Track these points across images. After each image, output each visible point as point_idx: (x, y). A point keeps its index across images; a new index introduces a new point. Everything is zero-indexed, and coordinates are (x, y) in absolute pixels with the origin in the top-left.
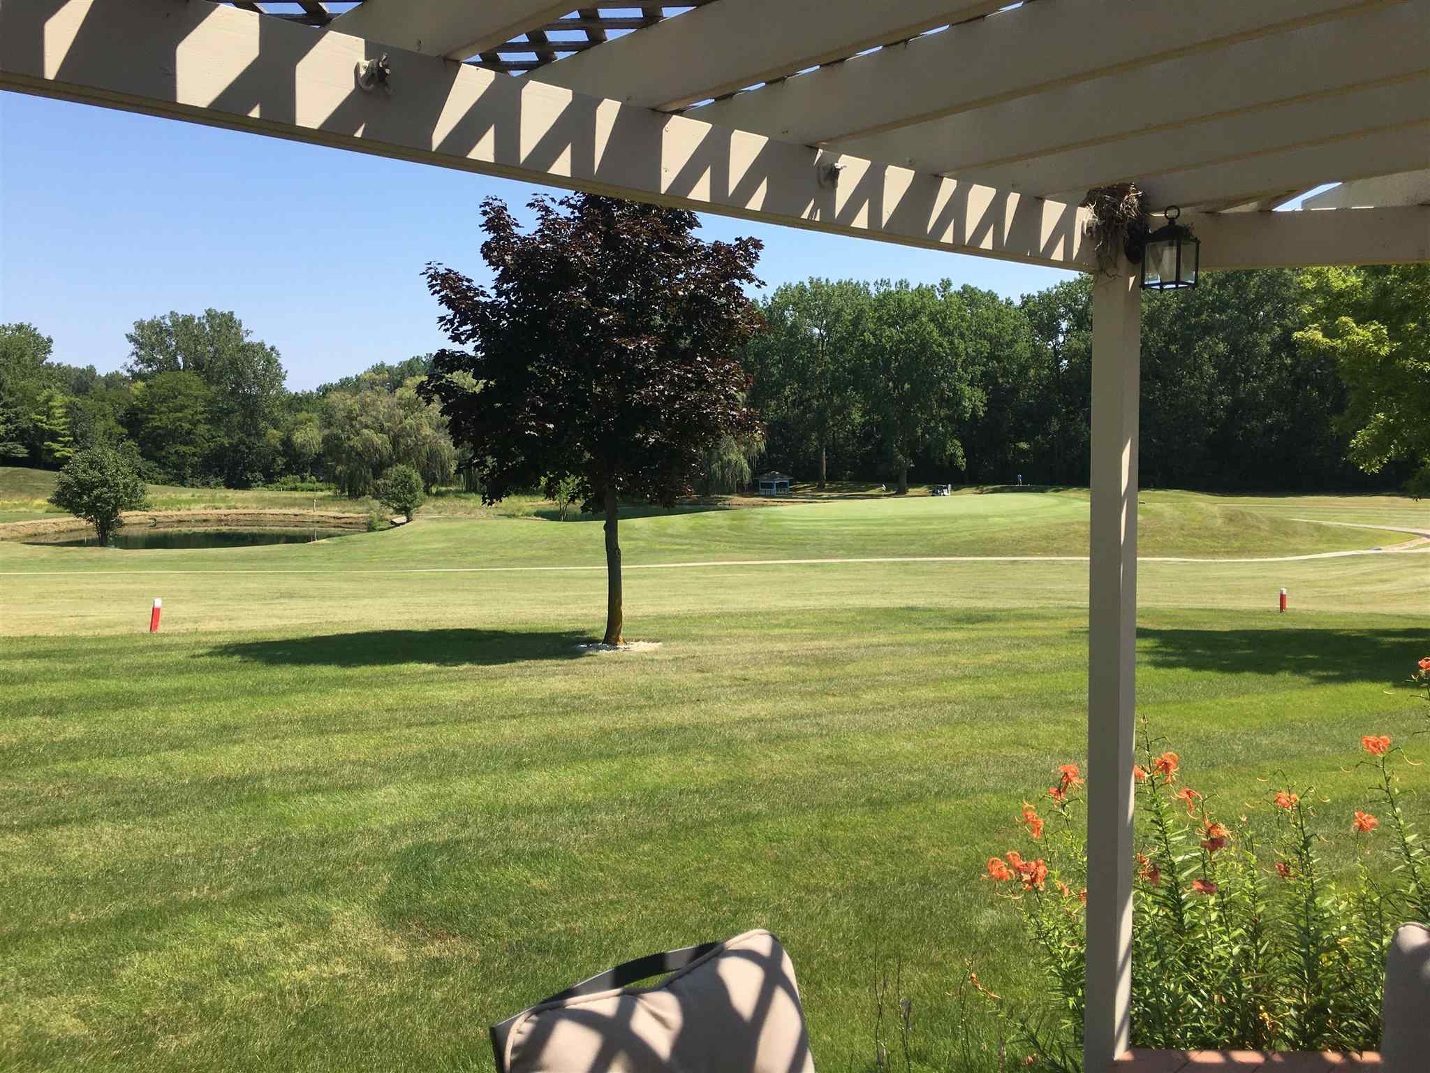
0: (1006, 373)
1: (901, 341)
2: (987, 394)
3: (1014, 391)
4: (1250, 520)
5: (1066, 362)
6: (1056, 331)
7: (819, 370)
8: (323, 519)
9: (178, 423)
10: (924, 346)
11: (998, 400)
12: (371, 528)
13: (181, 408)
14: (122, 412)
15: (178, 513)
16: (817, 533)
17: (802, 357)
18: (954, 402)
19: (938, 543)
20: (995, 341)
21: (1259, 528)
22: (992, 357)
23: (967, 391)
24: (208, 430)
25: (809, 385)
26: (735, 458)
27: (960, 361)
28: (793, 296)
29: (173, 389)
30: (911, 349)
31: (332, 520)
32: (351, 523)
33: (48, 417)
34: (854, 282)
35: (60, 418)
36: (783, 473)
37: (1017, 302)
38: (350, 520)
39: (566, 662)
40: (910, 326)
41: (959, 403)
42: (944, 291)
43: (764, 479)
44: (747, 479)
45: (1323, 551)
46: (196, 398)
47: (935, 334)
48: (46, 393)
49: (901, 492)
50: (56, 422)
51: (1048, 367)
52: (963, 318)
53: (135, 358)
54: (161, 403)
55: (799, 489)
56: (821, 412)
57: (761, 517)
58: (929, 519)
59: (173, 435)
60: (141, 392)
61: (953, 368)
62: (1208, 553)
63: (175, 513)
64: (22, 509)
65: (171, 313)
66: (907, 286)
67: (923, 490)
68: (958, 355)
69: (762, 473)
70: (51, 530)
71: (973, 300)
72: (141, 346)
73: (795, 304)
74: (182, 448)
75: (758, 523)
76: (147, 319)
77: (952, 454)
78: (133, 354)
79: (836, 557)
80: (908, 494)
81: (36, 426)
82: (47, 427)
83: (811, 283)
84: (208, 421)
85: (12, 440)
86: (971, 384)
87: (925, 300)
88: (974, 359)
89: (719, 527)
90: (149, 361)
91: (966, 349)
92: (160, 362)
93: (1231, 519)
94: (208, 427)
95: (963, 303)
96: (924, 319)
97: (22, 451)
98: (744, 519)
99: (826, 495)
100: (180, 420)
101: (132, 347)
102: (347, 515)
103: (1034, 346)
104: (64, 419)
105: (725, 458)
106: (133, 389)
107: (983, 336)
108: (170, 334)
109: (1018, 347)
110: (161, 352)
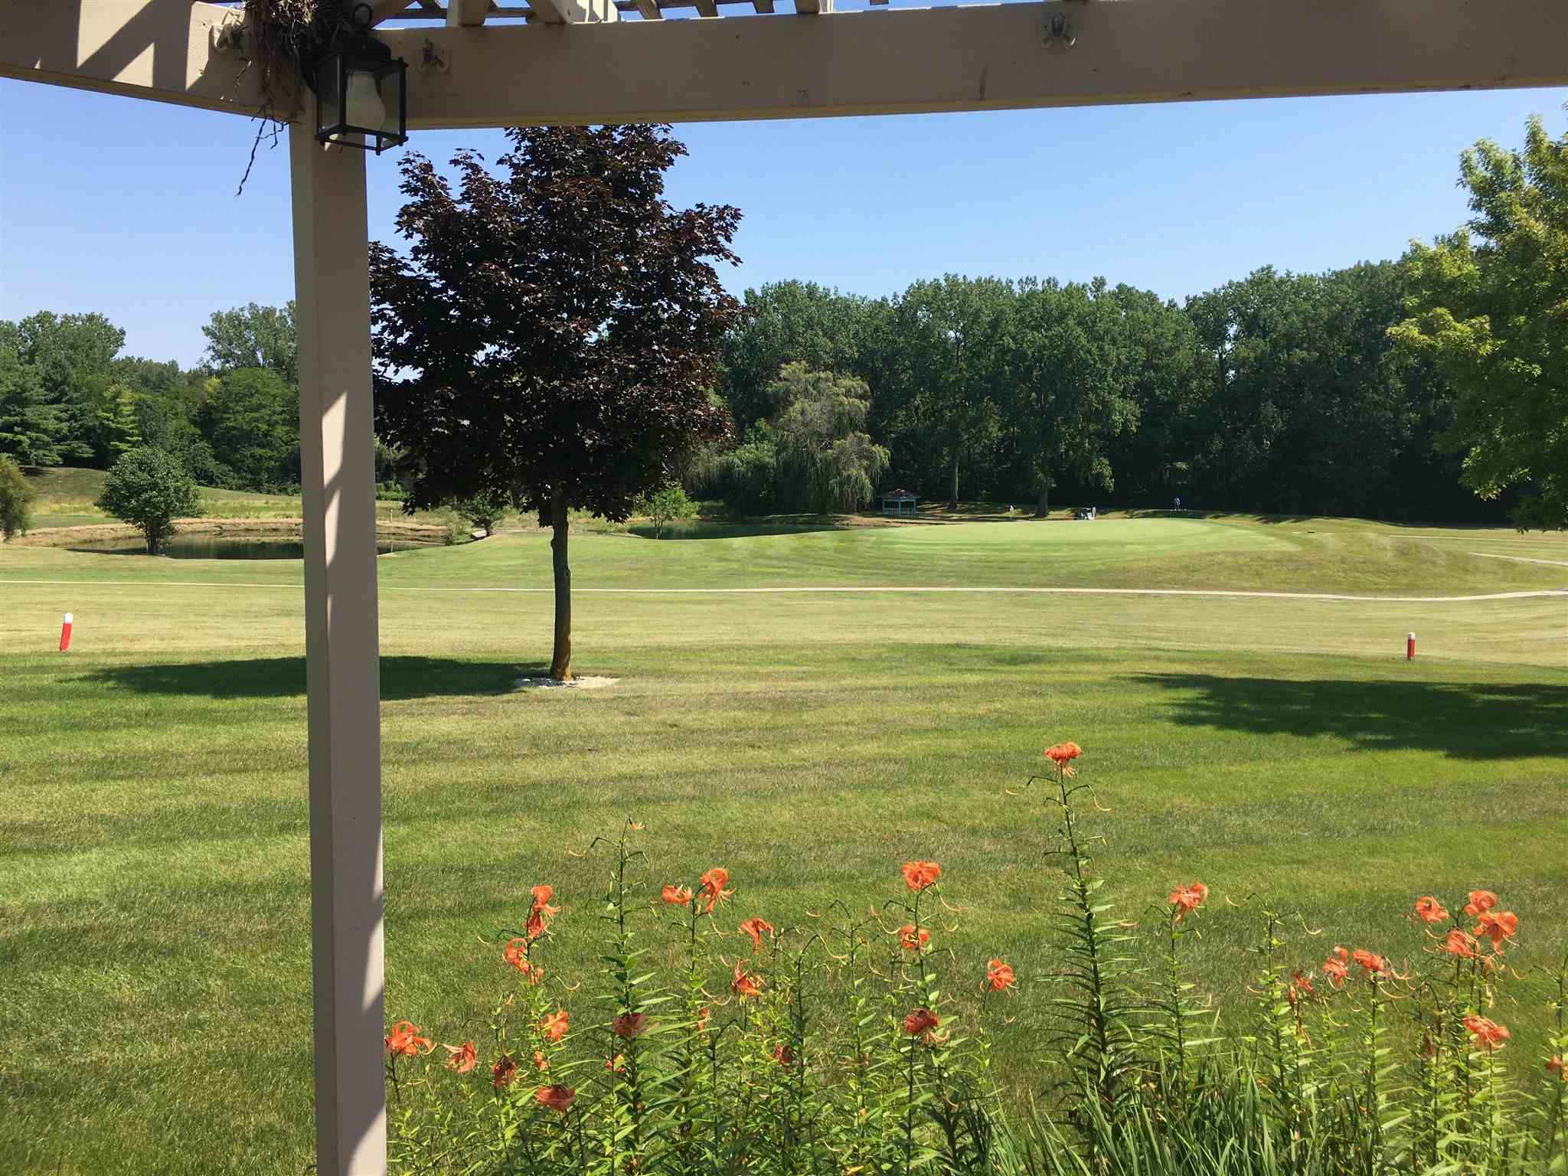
0: (1163, 385)
1: (1044, 347)
2: (1140, 407)
3: (1173, 404)
4: (1426, 556)
5: (1232, 372)
6: (1223, 337)
7: (952, 378)
8: (399, 531)
9: (254, 424)
10: (1069, 352)
11: (1154, 414)
12: (449, 542)
13: (259, 408)
14: (195, 412)
15: (248, 521)
16: (931, 557)
17: (935, 363)
18: (1102, 414)
19: (1064, 572)
20: (1153, 349)
21: (1434, 564)
22: (1148, 365)
23: (1118, 403)
24: (287, 432)
25: (941, 394)
26: (855, 473)
27: (1110, 370)
28: (926, 294)
29: (249, 386)
30: (1056, 356)
31: (409, 533)
32: (429, 536)
33: (115, 415)
34: (996, 279)
35: (129, 416)
36: (911, 490)
37: (1182, 305)
38: (427, 533)
39: (485, 698)
40: (1058, 329)
41: (1109, 416)
42: (1097, 290)
43: (888, 497)
44: (869, 497)
45: (1505, 591)
46: (274, 396)
47: (1083, 341)
48: (113, 389)
49: (1041, 515)
50: (123, 420)
51: (1212, 378)
52: (1115, 322)
53: (211, 353)
54: (237, 402)
55: (928, 509)
56: (953, 425)
57: (873, 539)
58: (1057, 545)
59: (248, 437)
60: (215, 389)
61: (1103, 377)
62: (1371, 590)
63: (242, 520)
64: (82, 513)
65: (251, 304)
66: (1056, 285)
67: (1065, 513)
68: (1107, 363)
69: (886, 491)
70: (108, 536)
71: (1129, 301)
72: (218, 340)
73: (928, 304)
74: (259, 451)
75: (869, 545)
76: (225, 312)
77: (1098, 474)
78: (209, 348)
79: (947, 585)
80: (1049, 517)
81: (102, 424)
82: (113, 426)
83: (946, 280)
84: (285, 422)
85: (76, 438)
86: (1123, 396)
87: (1073, 301)
88: (1126, 367)
89: (825, 549)
90: (226, 357)
91: (1117, 357)
92: (238, 357)
93: (1403, 552)
94: (288, 428)
95: (1117, 305)
96: (1071, 322)
97: (87, 452)
98: (854, 541)
99: (955, 516)
100: (257, 420)
101: (208, 341)
102: (425, 527)
103: (1197, 354)
104: (132, 418)
105: (845, 473)
106: (206, 386)
107: (1139, 342)
108: (248, 327)
109: (1179, 355)
110: (238, 346)
